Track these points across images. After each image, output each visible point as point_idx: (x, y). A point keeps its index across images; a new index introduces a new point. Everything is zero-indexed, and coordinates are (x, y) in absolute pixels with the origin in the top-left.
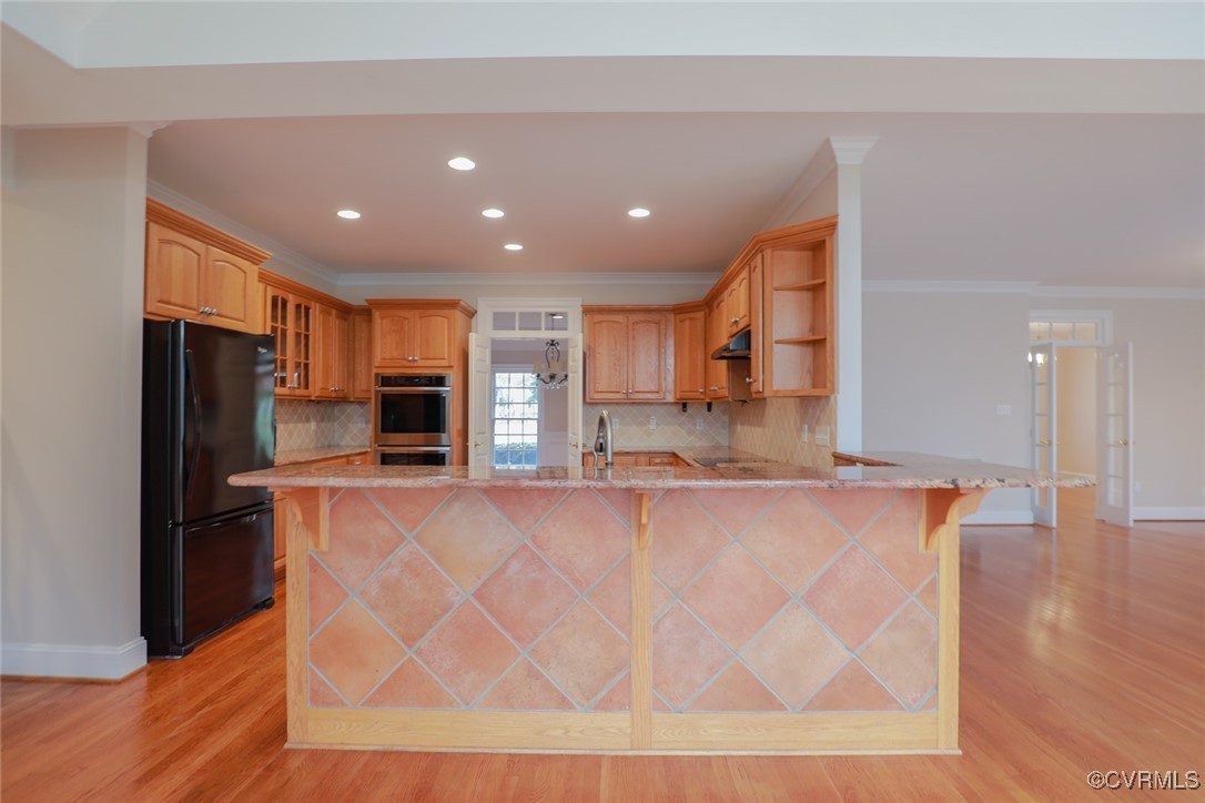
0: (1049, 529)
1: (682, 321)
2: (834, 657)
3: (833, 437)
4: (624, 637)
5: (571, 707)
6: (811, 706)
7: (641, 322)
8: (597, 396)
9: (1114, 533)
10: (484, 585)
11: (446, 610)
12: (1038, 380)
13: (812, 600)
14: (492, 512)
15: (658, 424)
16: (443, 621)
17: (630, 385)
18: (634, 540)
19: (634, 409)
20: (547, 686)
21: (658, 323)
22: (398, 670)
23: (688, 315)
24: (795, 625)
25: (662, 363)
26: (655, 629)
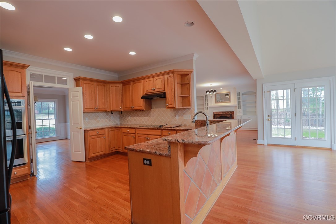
6: (231, 166)
7: (99, 85)
8: (86, 110)
17: (97, 106)
21: (104, 86)
23: (115, 85)
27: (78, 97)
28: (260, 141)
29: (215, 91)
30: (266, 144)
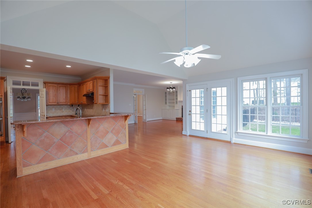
0: (137, 124)
1: (72, 87)
2: (115, 139)
3: (109, 110)
4: (86, 141)
5: (78, 154)
6: (112, 146)
7: (61, 86)
8: (49, 103)
9: (145, 123)
10: (62, 137)
11: (54, 143)
12: (135, 100)
13: (112, 132)
14: (63, 125)
15: (65, 110)
16: (53, 145)
17: (59, 101)
18: (87, 127)
19: (59, 106)
20: (74, 152)
21: (66, 87)
22: (44, 156)
23: (73, 86)
24: (110, 135)
25: (67, 96)
26: (91, 139)
27: (43, 95)
28: (184, 133)
29: (174, 88)
30: (188, 134)
